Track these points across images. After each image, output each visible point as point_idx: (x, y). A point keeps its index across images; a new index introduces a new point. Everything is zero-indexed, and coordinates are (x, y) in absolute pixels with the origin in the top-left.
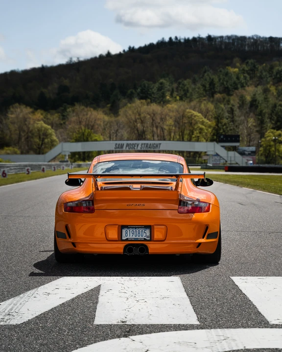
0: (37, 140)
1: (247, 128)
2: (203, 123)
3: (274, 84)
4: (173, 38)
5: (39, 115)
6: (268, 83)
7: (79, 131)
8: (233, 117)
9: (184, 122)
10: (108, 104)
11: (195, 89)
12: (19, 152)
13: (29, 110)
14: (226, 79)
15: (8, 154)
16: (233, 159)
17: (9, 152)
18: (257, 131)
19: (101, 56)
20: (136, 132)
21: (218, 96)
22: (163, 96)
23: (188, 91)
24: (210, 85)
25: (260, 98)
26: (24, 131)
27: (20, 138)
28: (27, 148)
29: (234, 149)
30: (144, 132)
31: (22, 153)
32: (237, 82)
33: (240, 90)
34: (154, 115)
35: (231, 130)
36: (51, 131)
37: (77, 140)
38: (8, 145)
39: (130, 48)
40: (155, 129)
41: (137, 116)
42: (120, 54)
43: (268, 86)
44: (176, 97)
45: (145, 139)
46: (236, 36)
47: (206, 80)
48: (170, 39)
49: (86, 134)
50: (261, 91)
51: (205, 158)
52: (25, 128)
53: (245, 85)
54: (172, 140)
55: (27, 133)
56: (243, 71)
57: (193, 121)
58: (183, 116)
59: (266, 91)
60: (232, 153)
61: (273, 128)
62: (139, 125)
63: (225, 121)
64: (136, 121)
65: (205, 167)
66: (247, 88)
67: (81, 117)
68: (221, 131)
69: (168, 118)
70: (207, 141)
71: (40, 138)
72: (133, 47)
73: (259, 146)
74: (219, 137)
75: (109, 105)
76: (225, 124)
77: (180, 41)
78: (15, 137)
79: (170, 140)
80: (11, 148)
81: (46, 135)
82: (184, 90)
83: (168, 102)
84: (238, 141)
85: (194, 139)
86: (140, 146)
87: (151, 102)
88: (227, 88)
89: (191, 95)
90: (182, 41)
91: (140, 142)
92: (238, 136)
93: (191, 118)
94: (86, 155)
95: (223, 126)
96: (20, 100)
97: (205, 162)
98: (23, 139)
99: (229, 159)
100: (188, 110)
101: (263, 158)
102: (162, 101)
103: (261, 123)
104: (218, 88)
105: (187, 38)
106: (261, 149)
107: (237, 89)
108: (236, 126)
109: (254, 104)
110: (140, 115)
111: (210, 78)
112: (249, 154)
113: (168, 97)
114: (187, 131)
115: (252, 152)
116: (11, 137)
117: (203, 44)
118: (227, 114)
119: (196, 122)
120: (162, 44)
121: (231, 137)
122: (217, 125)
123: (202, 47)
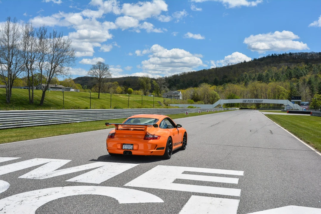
0: (211, 98)
1: (305, 94)
2: (284, 91)
3: (320, 74)
4: (274, 54)
5: (214, 87)
6: (318, 73)
7: (229, 95)
8: (298, 89)
9: (275, 90)
11: (282, 76)
13: (209, 85)
14: (297, 71)
15: (199, 104)
16: (296, 107)
17: (199, 103)
18: (310, 95)
19: (241, 63)
20: (254, 95)
21: (293, 79)
22: (268, 79)
23: (279, 77)
24: (289, 74)
25: (313, 80)
27: (204, 98)
28: (207, 101)
30: (257, 95)
31: (205, 104)
32: (302, 73)
33: (303, 77)
34: (262, 87)
35: (297, 94)
36: (218, 94)
37: (229, 98)
38: (199, 100)
39: (254, 59)
40: (262, 94)
41: (254, 88)
42: (250, 62)
43: (317, 75)
44: (274, 80)
45: (258, 98)
46: (303, 53)
47: (288, 72)
48: (272, 54)
49: (232, 95)
50: (314, 77)
51: (283, 106)
53: (306, 74)
54: (270, 98)
55: (208, 95)
56: (306, 68)
57: (280, 91)
58: (275, 88)
59: (316, 77)
60: (295, 105)
61: (318, 94)
62: (255, 92)
63: (294, 90)
64: (254, 91)
65: (283, 110)
66: (307, 75)
67: (230, 88)
68: (293, 95)
69: (268, 89)
70: (286, 99)
71: (213, 97)
72: (256, 59)
73: (311, 101)
74: (291, 97)
75: (244, 83)
76: (295, 92)
77: (277, 56)
79: (269, 99)
80: (200, 101)
81: (215, 96)
82: (277, 77)
83: (270, 82)
84: (301, 99)
85: (280, 98)
86: (254, 101)
87: (263, 82)
88: (297, 75)
89: (281, 79)
91: (254, 99)
92: (301, 97)
93: (278, 89)
94: (232, 105)
95: (294, 92)
96: (206, 81)
97: (283, 108)
98: (205, 98)
99: (294, 107)
100: (277, 86)
101: (312, 107)
102: (267, 81)
103: (312, 91)
104: (293, 75)
105: (280, 54)
106: (312, 103)
107: (302, 76)
108: (300, 93)
109: (310, 82)
110: (255, 88)
111: (290, 71)
112: (306, 105)
113: (270, 80)
114: (277, 95)
115: (307, 104)
116: (201, 97)
117: (287, 57)
118: (295, 87)
119: (281, 91)
120: (268, 57)
121: (297, 97)
122: (291, 92)
123: (287, 58)
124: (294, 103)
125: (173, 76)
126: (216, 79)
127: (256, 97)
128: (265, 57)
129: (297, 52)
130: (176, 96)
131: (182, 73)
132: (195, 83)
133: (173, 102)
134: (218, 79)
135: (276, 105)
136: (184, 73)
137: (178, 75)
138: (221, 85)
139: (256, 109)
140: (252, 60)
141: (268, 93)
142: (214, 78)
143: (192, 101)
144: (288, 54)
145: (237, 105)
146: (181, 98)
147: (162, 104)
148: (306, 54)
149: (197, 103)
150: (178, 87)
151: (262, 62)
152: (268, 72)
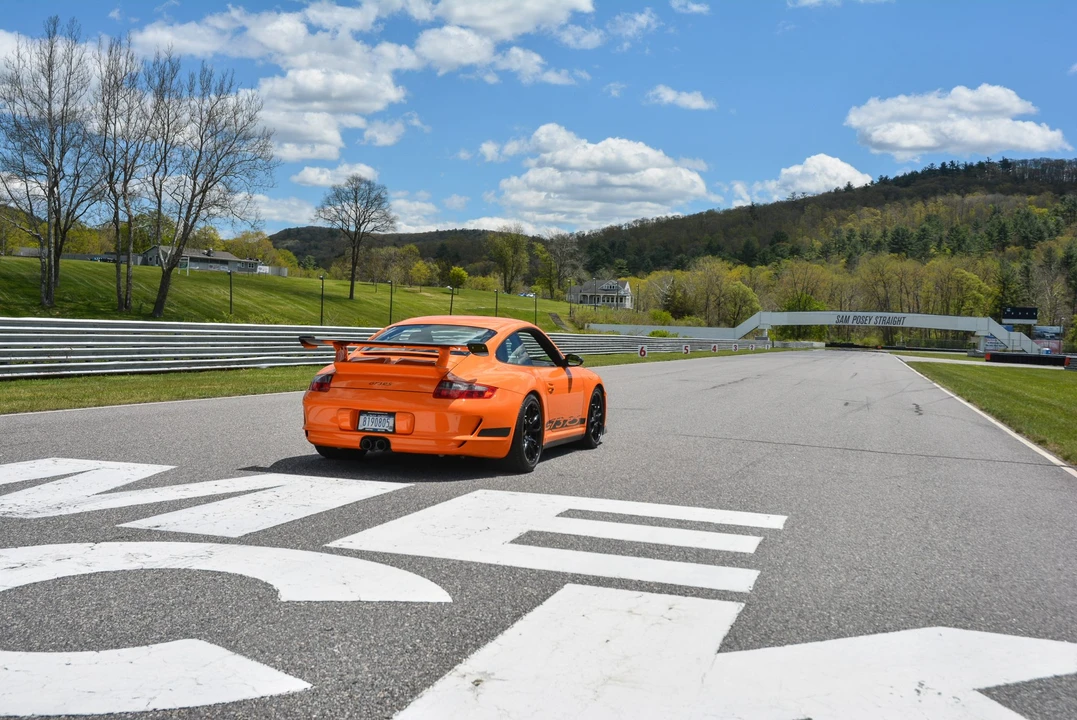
0: (730, 307)
1: (1050, 299)
2: (980, 289)
4: (948, 163)
7: (793, 297)
8: (1028, 282)
9: (949, 286)
11: (975, 238)
12: (704, 323)
13: (725, 264)
14: (1026, 224)
15: (690, 325)
17: (689, 322)
18: (1068, 302)
19: (838, 191)
20: (877, 299)
21: (1011, 249)
22: (926, 248)
23: (964, 241)
24: (1000, 233)
26: (714, 294)
27: (707, 306)
28: (716, 317)
30: (887, 299)
31: (710, 325)
32: (1043, 228)
33: (1047, 242)
34: (904, 275)
35: (1024, 300)
36: (751, 295)
37: (790, 309)
38: (690, 313)
39: (881, 179)
40: (904, 296)
41: (879, 277)
42: (866, 188)
44: (945, 250)
45: (889, 310)
46: (1048, 160)
47: (993, 225)
48: (943, 164)
49: (803, 300)
51: (973, 340)
52: (715, 290)
53: (1056, 233)
54: (930, 312)
55: (719, 297)
56: (1056, 212)
57: (965, 287)
58: (949, 278)
62: (880, 290)
63: (1015, 286)
64: (876, 285)
66: (1059, 238)
67: (796, 276)
68: (1008, 302)
69: (925, 281)
70: (985, 315)
71: (736, 304)
72: (886, 178)
74: (1003, 311)
75: (843, 261)
76: (1015, 292)
77: (958, 169)
79: (925, 313)
80: (693, 317)
81: (745, 300)
82: (958, 240)
83: (933, 256)
84: (1035, 318)
86: (873, 320)
87: (907, 257)
88: (1027, 237)
89: (969, 247)
90: (961, 168)
91: (875, 314)
92: (1035, 310)
93: (960, 281)
94: (802, 331)
95: (1012, 294)
97: (975, 346)
98: (711, 307)
100: (957, 270)
102: (923, 255)
104: (1012, 237)
105: (968, 163)
106: (1072, 330)
107: (1041, 238)
108: (1033, 295)
109: (1068, 262)
110: (882, 275)
111: (1000, 222)
112: (1052, 337)
113: (933, 250)
114: (953, 300)
115: (1057, 334)
116: (695, 302)
117: (994, 173)
118: (1018, 277)
119: (970, 288)
120: (929, 173)
121: (1024, 310)
122: (1002, 293)
123: (992, 178)
124: (1011, 328)
126: (748, 245)
127: (884, 305)
128: (919, 171)
129: (1029, 158)
130: (613, 298)
131: (636, 222)
132: (679, 256)
133: (601, 317)
134: (756, 245)
135: (950, 334)
136: (642, 221)
137: (621, 227)
138: (766, 265)
139: (883, 348)
140: (872, 182)
141: (924, 294)
142: (744, 241)
143: (667, 314)
144: (995, 164)
145: (817, 332)
146: (628, 304)
147: (564, 322)
148: (1060, 164)
149: (682, 322)
150: (621, 268)
152: (926, 225)
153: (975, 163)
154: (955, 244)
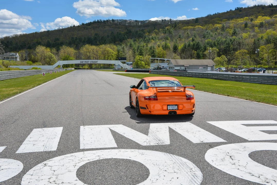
0: (48, 59)
1: (129, 55)
2: (113, 53)
5: (48, 50)
6: (136, 38)
7: (64, 56)
8: (124, 51)
9: (105, 52)
10: (75, 45)
11: (108, 40)
12: (41, 64)
13: (44, 48)
14: (120, 36)
15: (37, 65)
16: (125, 67)
17: (37, 64)
18: (133, 56)
19: (71, 27)
20: (87, 56)
21: (117, 42)
22: (96, 42)
24: (114, 38)
26: (43, 56)
27: (41, 59)
28: (44, 63)
29: (124, 63)
30: (90, 56)
31: (43, 65)
32: (124, 37)
34: (93, 50)
35: (123, 56)
36: (53, 56)
37: (64, 60)
38: (37, 62)
39: (82, 24)
40: (94, 55)
42: (79, 26)
44: (101, 43)
46: (123, 20)
48: (98, 20)
49: (67, 57)
50: (133, 41)
51: (115, 66)
52: (43, 55)
53: (127, 38)
56: (126, 33)
58: (105, 50)
60: (125, 65)
61: (139, 55)
62: (88, 54)
63: (121, 52)
64: (87, 52)
65: (115, 70)
66: (128, 40)
67: (65, 50)
68: (120, 56)
69: (99, 51)
70: (114, 60)
71: (49, 58)
72: (84, 23)
73: (133, 62)
74: (118, 58)
76: (121, 54)
77: (102, 21)
78: (39, 58)
80: (38, 63)
81: (52, 58)
83: (99, 45)
84: (126, 60)
85: (109, 59)
86: (90, 62)
87: (92, 45)
88: (120, 39)
89: (107, 42)
91: (90, 60)
92: (126, 58)
93: (108, 51)
94: (68, 65)
96: (39, 44)
98: (43, 59)
99: (124, 67)
100: (107, 48)
101: (135, 66)
102: (96, 44)
105: (104, 20)
107: (124, 40)
108: (125, 54)
110: (88, 50)
111: (114, 36)
113: (98, 43)
114: (106, 56)
115: (131, 64)
116: (37, 58)
117: (110, 22)
118: (122, 50)
119: (110, 53)
120: (95, 22)
121: (123, 58)
122: (118, 54)
123: (110, 24)
125: (4, 38)
126: (48, 42)
127: (89, 58)
128: (92, 22)
129: (118, 19)
130: (13, 58)
131: (14, 35)
132: (29, 45)
133: (12, 63)
134: (50, 42)
135: (106, 65)
136: (16, 35)
137: (9, 37)
138: (54, 47)
139: (90, 69)
140: (80, 25)
141: (99, 55)
142: (47, 40)
143: (30, 62)
144: (111, 20)
145: (72, 66)
146: (18, 59)
147: (1, 65)
148: (126, 21)
149: (35, 64)
150: (11, 49)
151: (90, 27)
152: (95, 36)
153: (106, 20)
154: (103, 41)
